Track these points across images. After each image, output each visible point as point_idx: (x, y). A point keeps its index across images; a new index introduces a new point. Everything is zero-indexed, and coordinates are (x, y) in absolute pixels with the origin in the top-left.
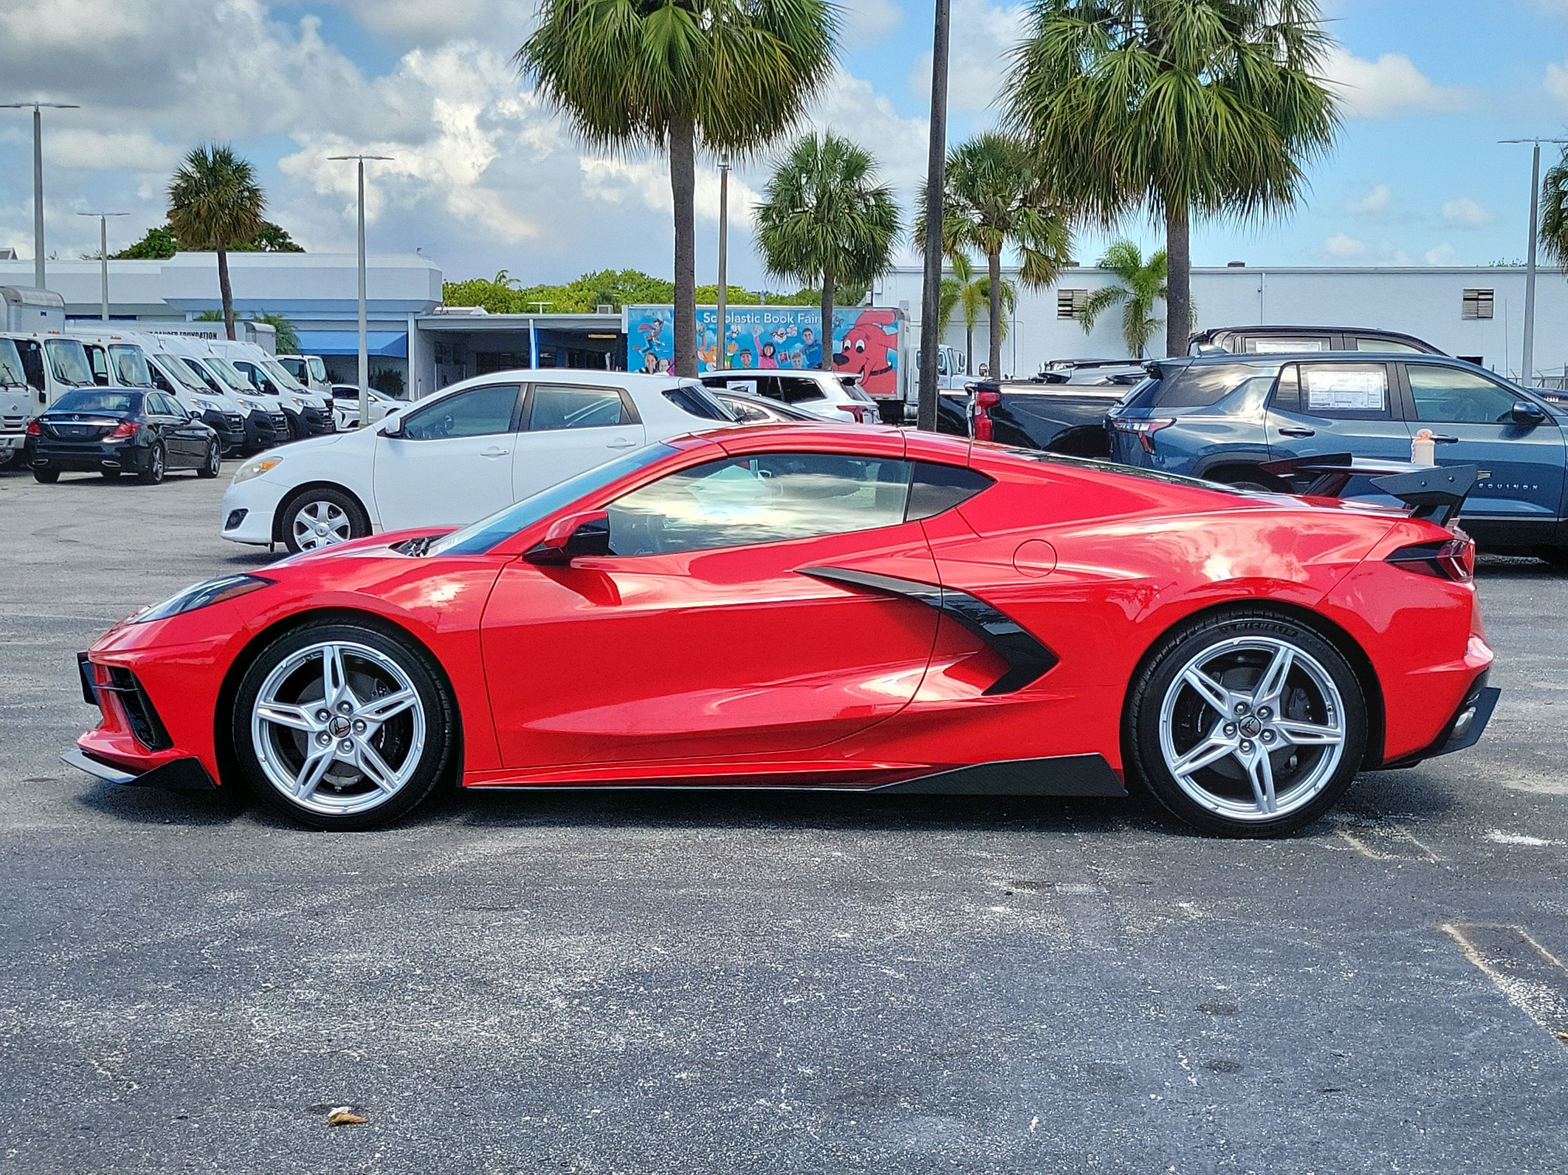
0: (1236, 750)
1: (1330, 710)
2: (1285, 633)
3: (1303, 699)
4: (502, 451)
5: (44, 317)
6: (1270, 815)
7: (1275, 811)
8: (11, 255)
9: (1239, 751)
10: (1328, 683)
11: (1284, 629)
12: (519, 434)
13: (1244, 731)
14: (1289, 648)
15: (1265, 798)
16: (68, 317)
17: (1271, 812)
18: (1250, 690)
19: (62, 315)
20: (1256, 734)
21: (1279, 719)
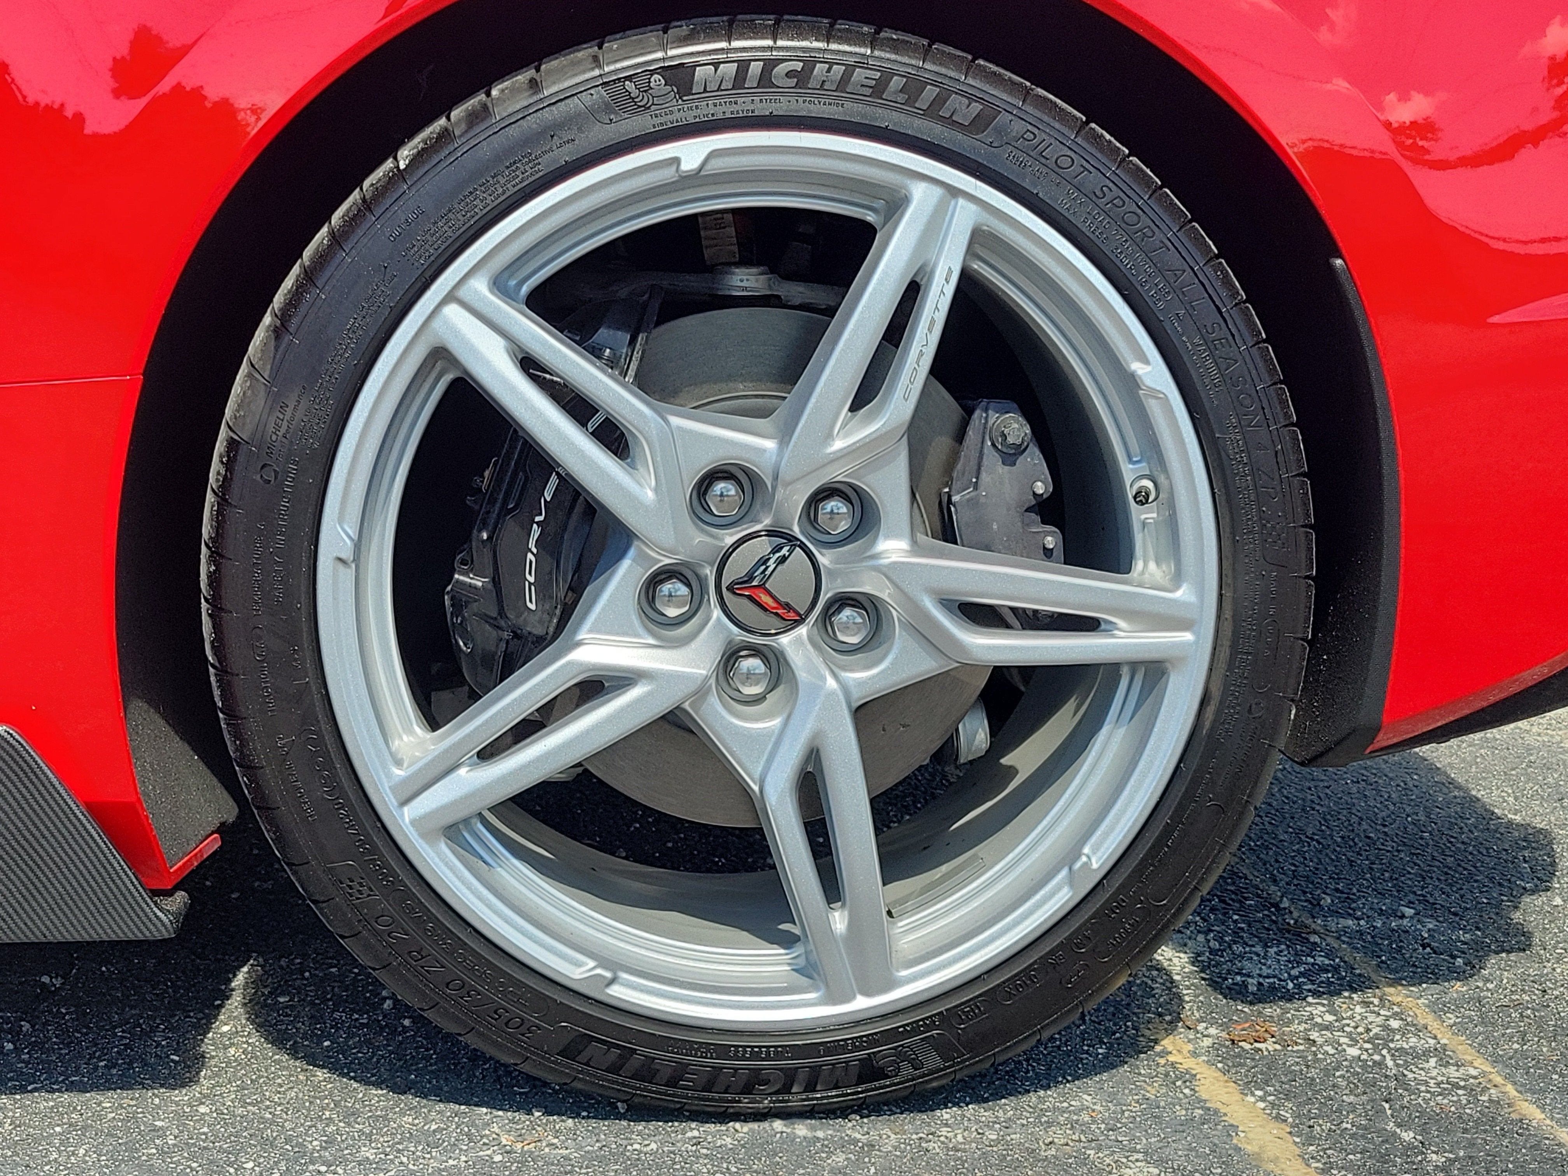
0: (700, 693)
1: (1142, 498)
2: (932, 112)
3: (1019, 450)
6: (861, 1003)
7: (891, 984)
9: (713, 700)
10: (1137, 367)
11: (930, 92)
13: (740, 606)
14: (954, 192)
15: (839, 920)
17: (868, 994)
18: (764, 413)
20: (800, 620)
21: (903, 544)
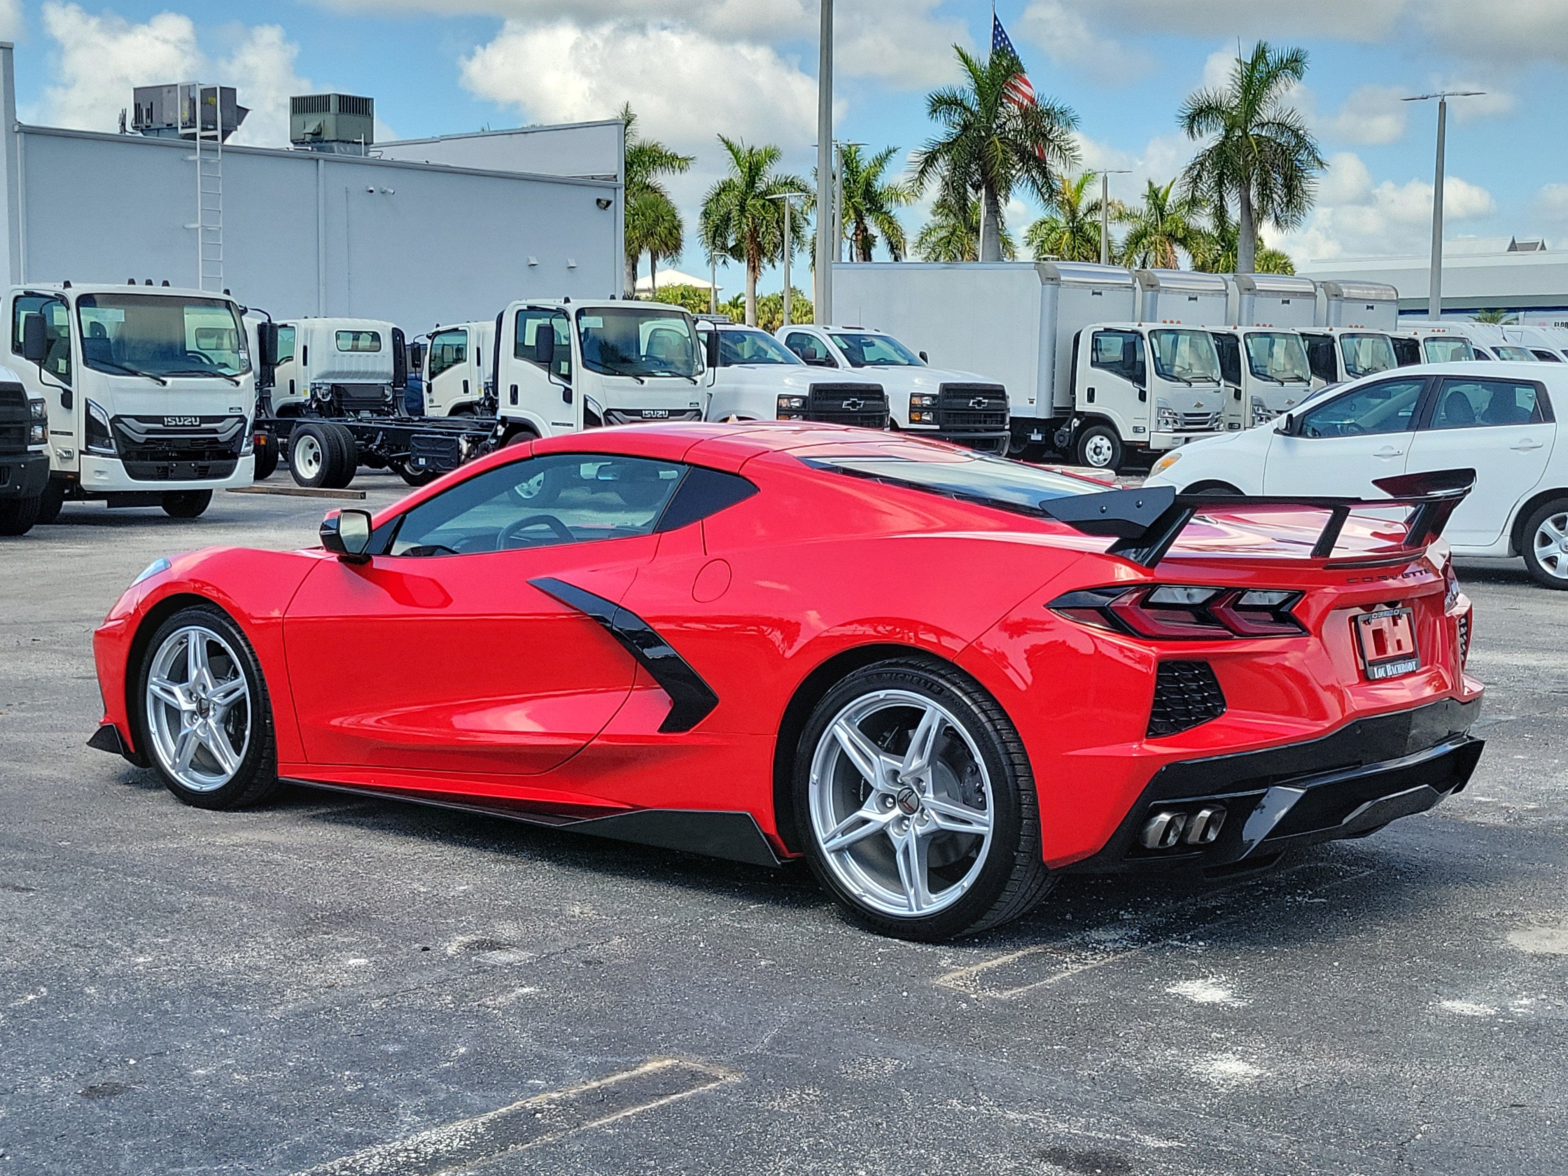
4: (1394, 452)
5: (1370, 310)
6: (914, 912)
7: (922, 909)
8: (1539, 246)
9: (891, 829)
11: (929, 684)
12: (1417, 433)
13: (902, 805)
14: (936, 708)
16: (1401, 312)
19: (1395, 309)
20: (915, 811)
21: (931, 795)
